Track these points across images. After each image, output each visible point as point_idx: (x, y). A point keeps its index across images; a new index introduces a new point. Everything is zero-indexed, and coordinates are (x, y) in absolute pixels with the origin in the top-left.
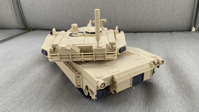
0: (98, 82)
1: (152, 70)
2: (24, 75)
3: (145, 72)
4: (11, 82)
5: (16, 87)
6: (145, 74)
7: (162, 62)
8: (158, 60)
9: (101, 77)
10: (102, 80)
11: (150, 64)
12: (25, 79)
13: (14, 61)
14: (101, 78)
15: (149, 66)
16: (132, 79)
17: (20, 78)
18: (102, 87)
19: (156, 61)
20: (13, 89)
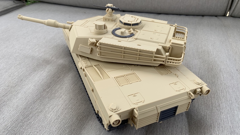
0: (110, 116)
1: (189, 103)
2: (21, 60)
3: (179, 105)
4: (7, 68)
5: (12, 74)
6: (178, 107)
7: (207, 92)
8: (201, 88)
9: (116, 110)
10: (117, 114)
11: (188, 94)
12: (22, 64)
13: (10, 42)
14: (116, 112)
15: (186, 97)
16: (160, 113)
17: (16, 64)
18: (115, 124)
19: (199, 90)
20: (8, 76)
